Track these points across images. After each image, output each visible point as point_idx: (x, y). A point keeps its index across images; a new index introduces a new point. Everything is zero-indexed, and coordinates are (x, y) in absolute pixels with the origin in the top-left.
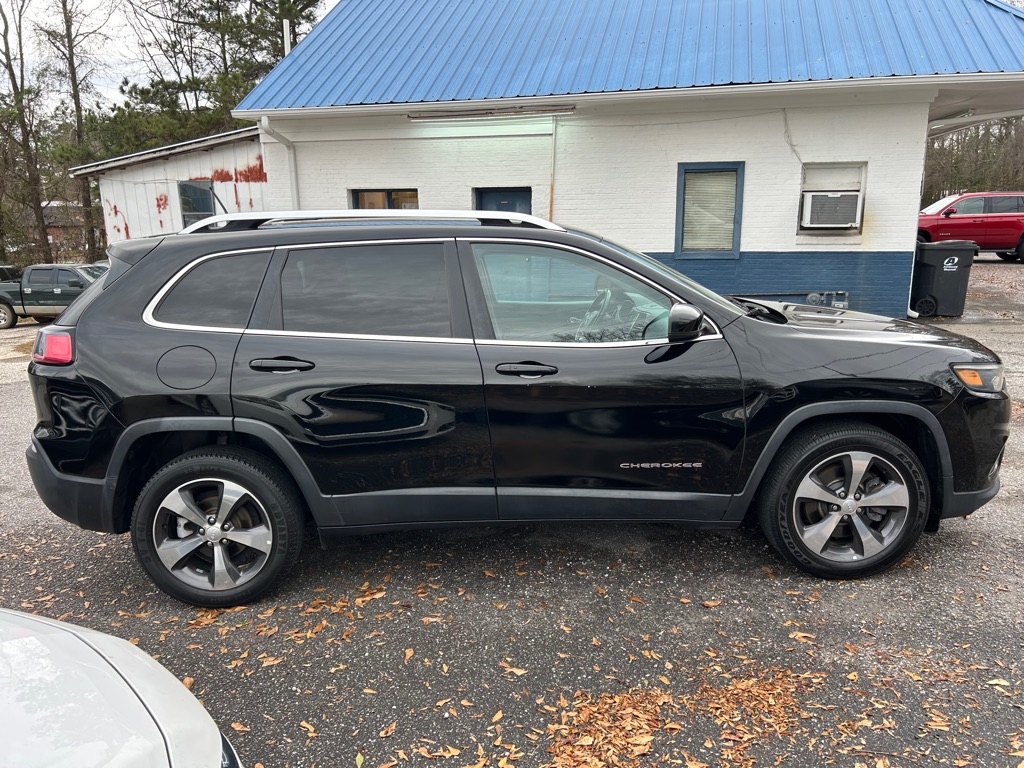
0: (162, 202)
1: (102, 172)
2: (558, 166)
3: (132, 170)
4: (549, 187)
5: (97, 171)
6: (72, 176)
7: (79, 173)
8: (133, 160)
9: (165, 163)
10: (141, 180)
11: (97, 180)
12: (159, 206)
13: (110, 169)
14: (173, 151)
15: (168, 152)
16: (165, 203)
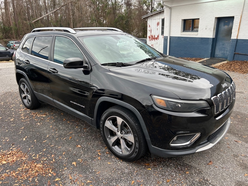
0: (158, 24)
1: (148, 17)
2: (244, 9)
3: (154, 16)
4: (240, 16)
5: (147, 17)
6: (142, 18)
7: (144, 17)
8: (153, 14)
9: (160, 14)
10: (155, 19)
11: (147, 19)
12: (157, 25)
13: (149, 16)
14: (161, 11)
15: (160, 11)
16: (159, 24)
